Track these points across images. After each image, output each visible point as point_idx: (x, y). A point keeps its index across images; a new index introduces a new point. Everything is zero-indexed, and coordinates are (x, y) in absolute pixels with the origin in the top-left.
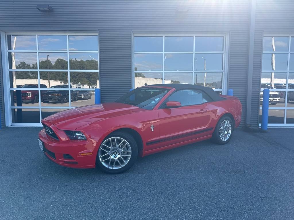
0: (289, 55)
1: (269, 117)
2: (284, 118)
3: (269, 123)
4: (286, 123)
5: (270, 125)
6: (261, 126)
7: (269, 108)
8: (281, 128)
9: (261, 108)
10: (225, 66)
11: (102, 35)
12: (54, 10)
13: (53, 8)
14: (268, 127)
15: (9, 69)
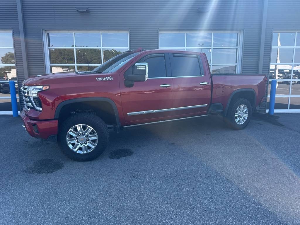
0: (295, 49)
1: (276, 104)
2: (288, 105)
3: (275, 109)
4: (290, 109)
5: (276, 111)
6: (268, 111)
7: (276, 96)
8: (285, 113)
9: (269, 96)
10: (238, 60)
11: (133, 33)
12: (90, 11)
13: (89, 9)
14: (274, 113)
15: (50, 63)
